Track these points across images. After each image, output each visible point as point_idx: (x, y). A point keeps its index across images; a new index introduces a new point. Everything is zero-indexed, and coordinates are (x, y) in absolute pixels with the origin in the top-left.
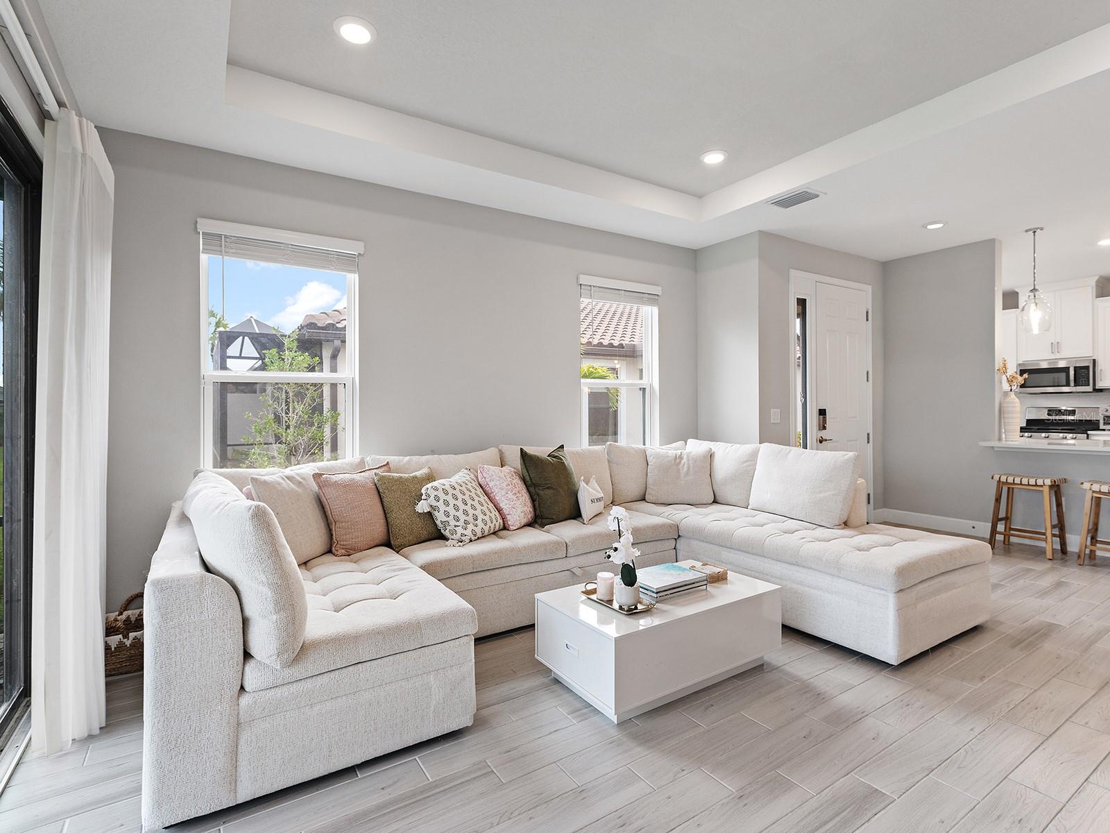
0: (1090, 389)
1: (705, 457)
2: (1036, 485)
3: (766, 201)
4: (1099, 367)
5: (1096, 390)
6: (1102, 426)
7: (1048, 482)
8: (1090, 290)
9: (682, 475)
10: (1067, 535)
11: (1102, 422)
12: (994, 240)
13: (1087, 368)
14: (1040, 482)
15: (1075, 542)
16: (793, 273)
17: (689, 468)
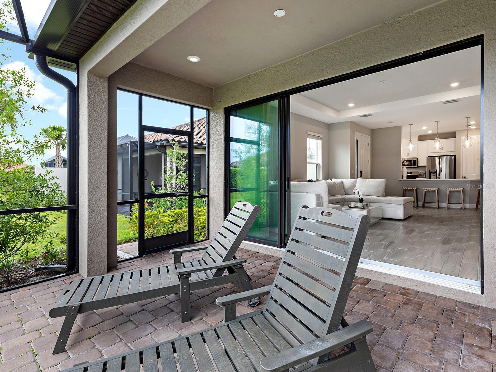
0: (416, 166)
1: (341, 183)
2: (413, 189)
3: (359, 116)
4: (419, 160)
5: (418, 167)
6: (419, 177)
7: (415, 188)
8: (417, 139)
9: (337, 187)
10: (419, 202)
11: (419, 176)
12: (401, 126)
13: (416, 160)
14: (413, 188)
15: (420, 204)
16: (356, 133)
17: (338, 185)
